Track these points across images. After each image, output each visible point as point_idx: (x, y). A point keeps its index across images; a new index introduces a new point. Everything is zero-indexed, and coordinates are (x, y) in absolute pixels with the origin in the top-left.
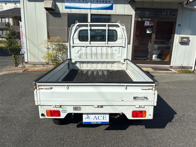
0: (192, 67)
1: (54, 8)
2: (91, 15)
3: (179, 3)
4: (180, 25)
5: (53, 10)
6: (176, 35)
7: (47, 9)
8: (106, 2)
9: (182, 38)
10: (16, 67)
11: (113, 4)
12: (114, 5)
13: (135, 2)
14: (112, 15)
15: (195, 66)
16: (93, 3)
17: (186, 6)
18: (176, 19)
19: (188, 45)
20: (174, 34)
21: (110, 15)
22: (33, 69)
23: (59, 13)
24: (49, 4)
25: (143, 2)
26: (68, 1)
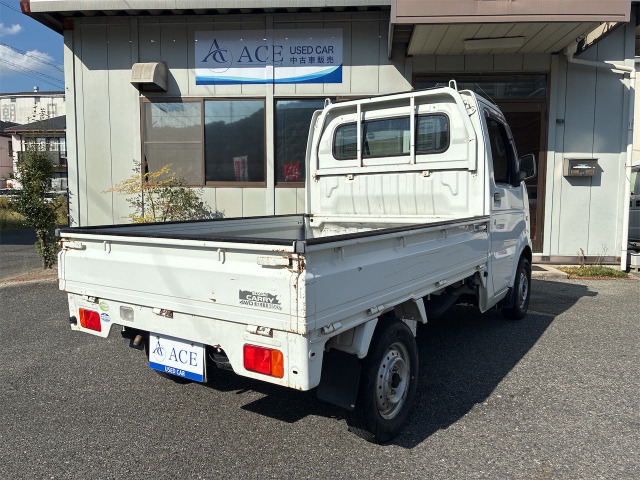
0: (619, 259)
1: (161, 84)
2: (276, 99)
3: (554, 53)
4: (563, 121)
5: (161, 90)
6: (550, 154)
7: (141, 87)
8: (321, 62)
9: (573, 162)
10: (45, 268)
11: (341, 65)
12: (346, 69)
13: (411, 56)
14: (340, 98)
16: (282, 66)
17: (576, 61)
18: (545, 101)
19: (598, 184)
20: (546, 150)
23: (178, 99)
24: (146, 72)
25: (435, 57)
26: (205, 64)
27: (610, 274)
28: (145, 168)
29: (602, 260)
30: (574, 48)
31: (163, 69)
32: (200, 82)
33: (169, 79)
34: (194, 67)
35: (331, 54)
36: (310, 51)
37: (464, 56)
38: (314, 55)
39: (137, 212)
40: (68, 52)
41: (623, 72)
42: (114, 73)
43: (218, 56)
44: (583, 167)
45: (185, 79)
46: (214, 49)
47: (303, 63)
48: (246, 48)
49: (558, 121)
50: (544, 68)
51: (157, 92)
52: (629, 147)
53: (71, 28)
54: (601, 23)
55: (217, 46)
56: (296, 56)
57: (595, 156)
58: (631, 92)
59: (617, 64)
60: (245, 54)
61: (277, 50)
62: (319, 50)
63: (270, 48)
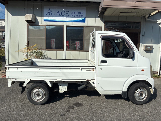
0: (157, 72)
1: (34, 21)
2: (67, 26)
3: (142, 17)
4: (144, 35)
5: (34, 23)
6: (141, 44)
7: (28, 21)
8: (79, 16)
9: (147, 46)
11: (85, 18)
13: (104, 16)
14: (85, 27)
15: (160, 71)
16: (68, 17)
17: (148, 19)
18: (140, 30)
19: (152, 52)
20: (139, 43)
21: (83, 27)
23: (39, 25)
24: (29, 17)
25: (111, 16)
26: (46, 15)
27: (156, 77)
28: (28, 45)
30: (148, 16)
31: (34, 17)
32: (45, 21)
33: (36, 19)
34: (43, 16)
35: (82, 14)
36: (76, 13)
37: (119, 17)
38: (78, 14)
40: (6, 11)
41: (160, 23)
42: (19, 17)
43: (50, 13)
44: (149, 48)
45: (41, 20)
46: (49, 11)
47: (74, 17)
48: (58, 11)
50: (139, 21)
51: (32, 23)
53: (7, 4)
54: (156, 10)
56: (72, 14)
57: (152, 45)
59: (158, 21)
60: (58, 13)
61: (67, 13)
62: (79, 13)
63: (65, 12)
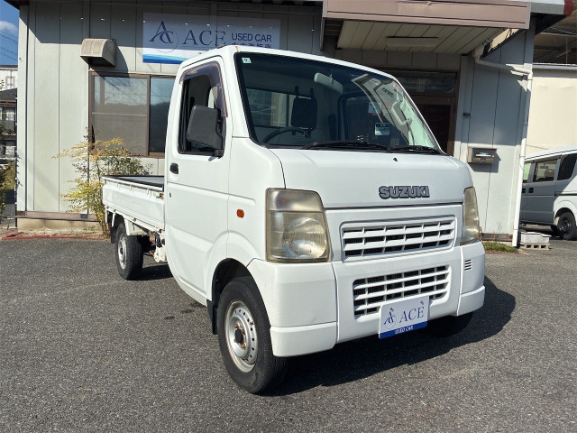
0: (511, 237)
1: (110, 60)
3: (463, 55)
4: (469, 115)
5: (110, 65)
6: (457, 144)
7: (91, 61)
9: (476, 151)
13: (340, 49)
15: (519, 235)
17: (482, 62)
18: (455, 96)
19: (496, 171)
20: (453, 140)
22: (39, 232)
23: (125, 74)
24: (96, 47)
25: (361, 51)
26: (152, 43)
27: (503, 249)
28: (92, 138)
29: (497, 237)
30: (480, 52)
31: (112, 46)
32: (147, 60)
33: (118, 55)
34: (142, 46)
35: (269, 42)
36: (250, 38)
37: (387, 52)
38: (253, 42)
39: (83, 176)
40: (23, 26)
41: (522, 74)
42: (65, 47)
43: (165, 37)
44: (484, 155)
45: (133, 57)
46: (161, 30)
48: (191, 31)
49: (465, 115)
50: (453, 66)
51: (105, 67)
52: (524, 141)
53: (27, 3)
54: (504, 29)
55: (165, 29)
56: (237, 42)
57: (495, 147)
58: (528, 93)
59: (516, 67)
60: (190, 37)
61: (220, 36)
62: (258, 38)
63: (214, 33)
